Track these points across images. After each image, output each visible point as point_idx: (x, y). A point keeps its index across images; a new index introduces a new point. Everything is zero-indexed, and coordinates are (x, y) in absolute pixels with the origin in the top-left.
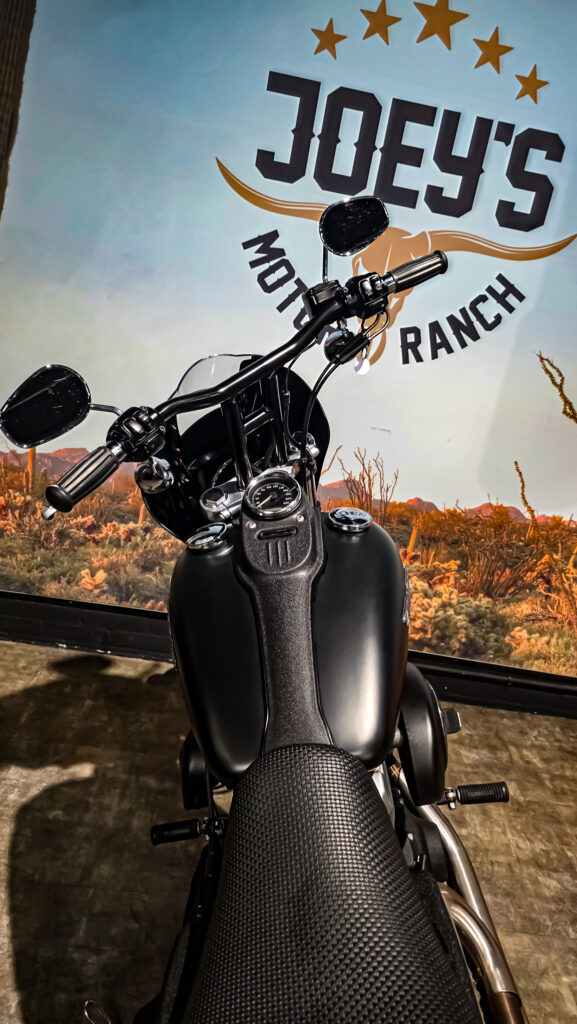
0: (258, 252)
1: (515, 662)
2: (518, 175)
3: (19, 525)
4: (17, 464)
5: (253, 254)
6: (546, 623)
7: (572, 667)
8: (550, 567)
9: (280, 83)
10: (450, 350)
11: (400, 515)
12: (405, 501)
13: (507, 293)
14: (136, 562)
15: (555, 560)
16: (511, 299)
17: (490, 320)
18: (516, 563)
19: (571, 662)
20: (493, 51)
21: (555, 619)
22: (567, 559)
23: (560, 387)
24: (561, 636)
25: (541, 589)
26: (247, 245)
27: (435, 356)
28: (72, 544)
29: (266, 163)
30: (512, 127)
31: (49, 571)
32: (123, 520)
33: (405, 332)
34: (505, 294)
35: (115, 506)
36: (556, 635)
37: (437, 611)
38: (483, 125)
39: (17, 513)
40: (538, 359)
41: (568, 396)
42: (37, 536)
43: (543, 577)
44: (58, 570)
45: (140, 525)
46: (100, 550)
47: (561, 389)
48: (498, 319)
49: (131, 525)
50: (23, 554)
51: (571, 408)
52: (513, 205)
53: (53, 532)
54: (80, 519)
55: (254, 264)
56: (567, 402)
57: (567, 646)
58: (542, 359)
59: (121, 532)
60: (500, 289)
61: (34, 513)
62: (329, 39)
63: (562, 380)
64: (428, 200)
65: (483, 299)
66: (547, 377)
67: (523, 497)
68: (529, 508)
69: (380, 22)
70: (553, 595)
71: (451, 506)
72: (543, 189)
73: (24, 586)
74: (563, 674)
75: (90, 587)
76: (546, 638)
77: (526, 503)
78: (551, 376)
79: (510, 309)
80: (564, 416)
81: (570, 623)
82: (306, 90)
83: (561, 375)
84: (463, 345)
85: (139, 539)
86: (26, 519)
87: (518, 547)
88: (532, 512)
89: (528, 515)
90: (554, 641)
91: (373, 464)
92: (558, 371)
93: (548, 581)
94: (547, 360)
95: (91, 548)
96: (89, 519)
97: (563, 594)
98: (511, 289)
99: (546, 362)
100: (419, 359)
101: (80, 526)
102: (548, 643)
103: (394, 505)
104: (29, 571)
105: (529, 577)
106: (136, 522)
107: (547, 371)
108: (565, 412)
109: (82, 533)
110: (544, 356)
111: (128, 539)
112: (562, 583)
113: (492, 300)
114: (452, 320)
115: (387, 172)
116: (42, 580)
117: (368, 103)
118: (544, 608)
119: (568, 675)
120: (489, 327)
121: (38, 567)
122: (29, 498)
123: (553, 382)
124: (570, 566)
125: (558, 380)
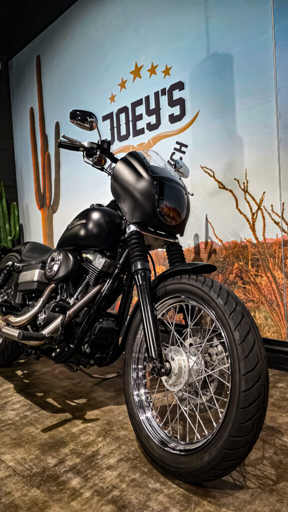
6: (249, 304)
7: (274, 333)
8: (240, 270)
15: (241, 265)
16: (183, 149)
18: (223, 271)
19: (272, 330)
20: (153, 71)
21: (253, 301)
22: (247, 263)
23: (214, 177)
24: (260, 312)
25: (240, 284)
34: (181, 148)
40: (201, 168)
41: (218, 180)
43: (238, 276)
47: (214, 178)
48: (181, 158)
51: (222, 185)
56: (219, 182)
58: (202, 168)
60: (178, 147)
62: (112, 99)
63: (214, 173)
64: (147, 129)
65: (174, 153)
66: (207, 174)
67: (215, 235)
68: (219, 239)
69: (123, 85)
70: (247, 286)
74: (270, 338)
77: (217, 238)
78: (208, 174)
79: (184, 153)
80: (220, 189)
81: (262, 303)
82: (110, 116)
83: (212, 171)
87: (221, 262)
88: (221, 241)
89: (220, 243)
92: (210, 170)
93: (242, 279)
94: (205, 167)
97: (253, 286)
98: (182, 145)
99: (204, 168)
102: (255, 317)
105: (232, 277)
107: (206, 172)
108: (220, 187)
110: (203, 166)
112: (249, 278)
113: (177, 153)
115: (135, 127)
118: (245, 295)
119: (273, 338)
123: (210, 176)
124: (250, 267)
125: (212, 174)
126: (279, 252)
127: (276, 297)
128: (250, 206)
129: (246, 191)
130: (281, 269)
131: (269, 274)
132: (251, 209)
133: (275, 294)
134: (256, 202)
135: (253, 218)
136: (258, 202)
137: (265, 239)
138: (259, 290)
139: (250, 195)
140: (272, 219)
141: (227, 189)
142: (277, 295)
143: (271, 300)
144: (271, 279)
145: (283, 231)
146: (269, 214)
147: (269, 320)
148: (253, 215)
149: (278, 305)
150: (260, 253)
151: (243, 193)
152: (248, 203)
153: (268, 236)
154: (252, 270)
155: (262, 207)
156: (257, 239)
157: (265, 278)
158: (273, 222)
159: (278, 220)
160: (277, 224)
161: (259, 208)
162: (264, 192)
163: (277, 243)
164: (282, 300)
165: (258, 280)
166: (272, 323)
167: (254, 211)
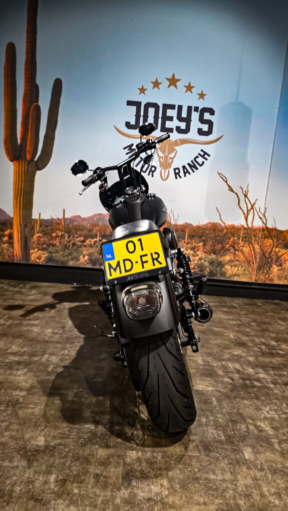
0: (128, 150)
1: (228, 278)
2: (202, 120)
3: (60, 242)
4: (59, 222)
5: (127, 151)
6: (236, 263)
8: (234, 242)
9: (129, 103)
10: (190, 174)
11: (181, 229)
12: (182, 224)
13: (205, 155)
14: (97, 252)
15: (235, 240)
16: (206, 156)
17: (201, 163)
18: (222, 242)
19: (247, 277)
20: (189, 88)
21: (239, 261)
22: (239, 239)
23: (226, 182)
24: (242, 267)
25: (232, 250)
26: (124, 148)
27: (185, 176)
28: (77, 247)
29: (128, 125)
30: (198, 108)
31: (70, 257)
32: (93, 238)
33: (175, 170)
34: (204, 155)
35: (90, 233)
36: (240, 267)
37: (198, 261)
38: (190, 108)
39: (59, 238)
42: (66, 245)
43: (232, 246)
44: (73, 256)
45: (98, 239)
46: (86, 249)
48: (203, 163)
49: (95, 239)
50: (61, 251)
51: (231, 188)
52: (202, 129)
53: (71, 244)
54: (79, 239)
55: (127, 154)
56: (229, 186)
57: (245, 270)
58: (219, 174)
59: (92, 242)
60: (202, 154)
61: (65, 237)
62: (142, 90)
64: (176, 130)
65: (197, 157)
66: (221, 179)
67: (221, 219)
69: (156, 84)
70: (237, 252)
71: (197, 224)
72: (210, 123)
73: (62, 263)
74: (245, 281)
75: (83, 262)
76: (237, 268)
77: (222, 221)
78: (223, 179)
79: (206, 159)
80: (229, 191)
81: (244, 262)
82: (138, 104)
83: (226, 178)
84: (194, 171)
85: (98, 244)
86: (62, 240)
87: (222, 236)
88: (224, 224)
89: (223, 225)
90: (240, 269)
91: (170, 212)
92: (224, 177)
93: (234, 248)
94: (221, 174)
95: (83, 248)
96: (82, 238)
97: (240, 251)
98: (205, 153)
100: (180, 177)
101: (79, 241)
102: (238, 270)
103: (179, 225)
104: (64, 258)
105: (227, 246)
106: (97, 238)
107: (221, 177)
108: (229, 190)
109: (80, 243)
111: (94, 244)
112: (239, 247)
113: (200, 157)
114: (189, 164)
115: (163, 124)
116: (68, 260)
117: (156, 106)
118: (234, 257)
119: (247, 281)
120: (201, 165)
121: (67, 256)
122: (63, 233)
123: (224, 180)
124: (240, 241)
125: (225, 180)
126: (259, 234)
127: (253, 259)
128: (247, 205)
129: (246, 196)
130: (258, 244)
131: (251, 246)
132: (247, 207)
133: (252, 257)
134: (251, 204)
135: (247, 213)
136: (252, 204)
137: (252, 226)
138: (243, 254)
139: (248, 199)
140: (259, 215)
141: (234, 192)
142: (254, 258)
143: (250, 260)
144: (252, 248)
145: (263, 223)
146: (257, 212)
147: (247, 271)
148: (248, 211)
149: (253, 263)
150: (248, 233)
151: (244, 197)
152: (246, 203)
153: (254, 224)
154: (242, 243)
155: (254, 208)
156: (248, 225)
157: (248, 248)
158: (258, 217)
159: (262, 216)
160: (261, 218)
161: (252, 208)
162: (257, 200)
163: (259, 229)
164: (256, 260)
165: (244, 249)
166: (248, 273)
167: (249, 208)
